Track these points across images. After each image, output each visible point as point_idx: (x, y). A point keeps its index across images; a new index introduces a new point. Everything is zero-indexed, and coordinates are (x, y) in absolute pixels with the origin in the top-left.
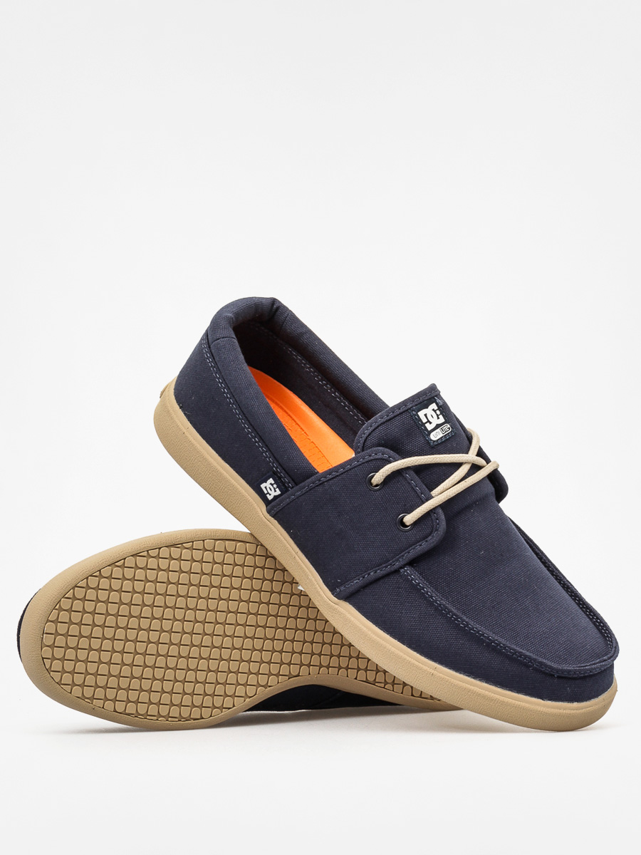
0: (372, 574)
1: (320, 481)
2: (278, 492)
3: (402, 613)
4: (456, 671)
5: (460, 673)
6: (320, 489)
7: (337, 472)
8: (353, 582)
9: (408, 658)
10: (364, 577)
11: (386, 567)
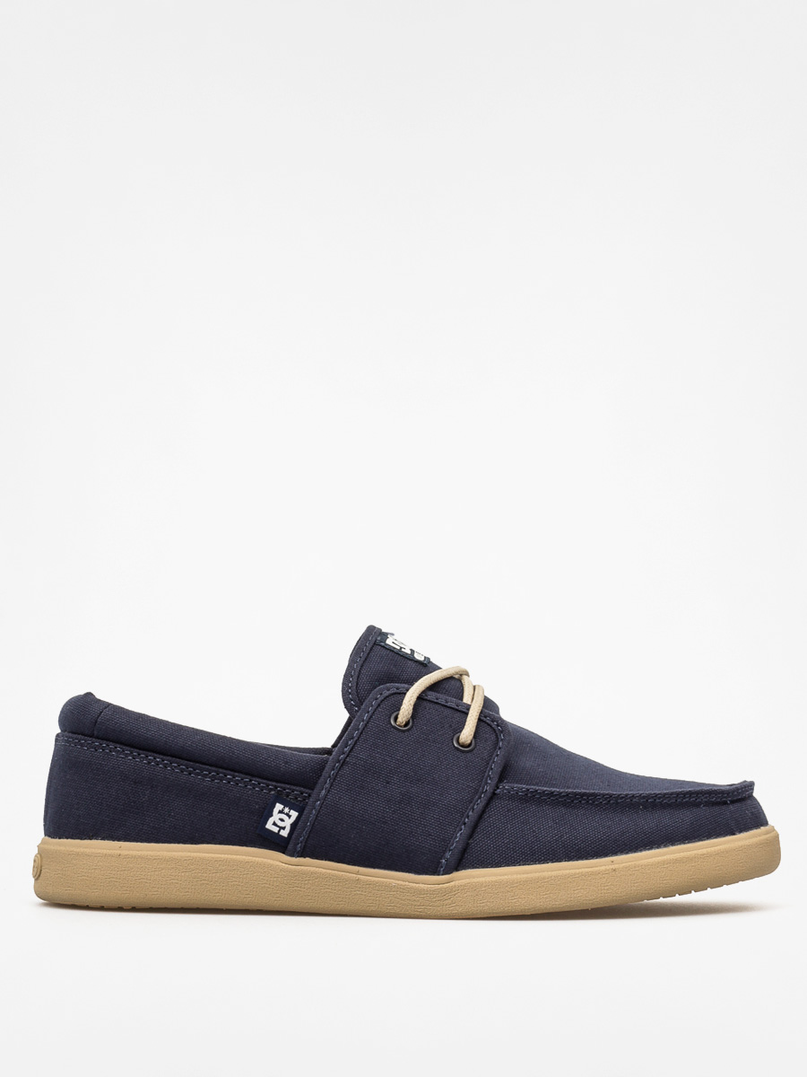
0: (471, 813)
1: (339, 761)
2: (294, 814)
3: (534, 831)
4: (635, 852)
5: (641, 851)
6: (346, 769)
7: (353, 738)
8: (456, 837)
9: (577, 871)
10: (465, 824)
11: (480, 798)
